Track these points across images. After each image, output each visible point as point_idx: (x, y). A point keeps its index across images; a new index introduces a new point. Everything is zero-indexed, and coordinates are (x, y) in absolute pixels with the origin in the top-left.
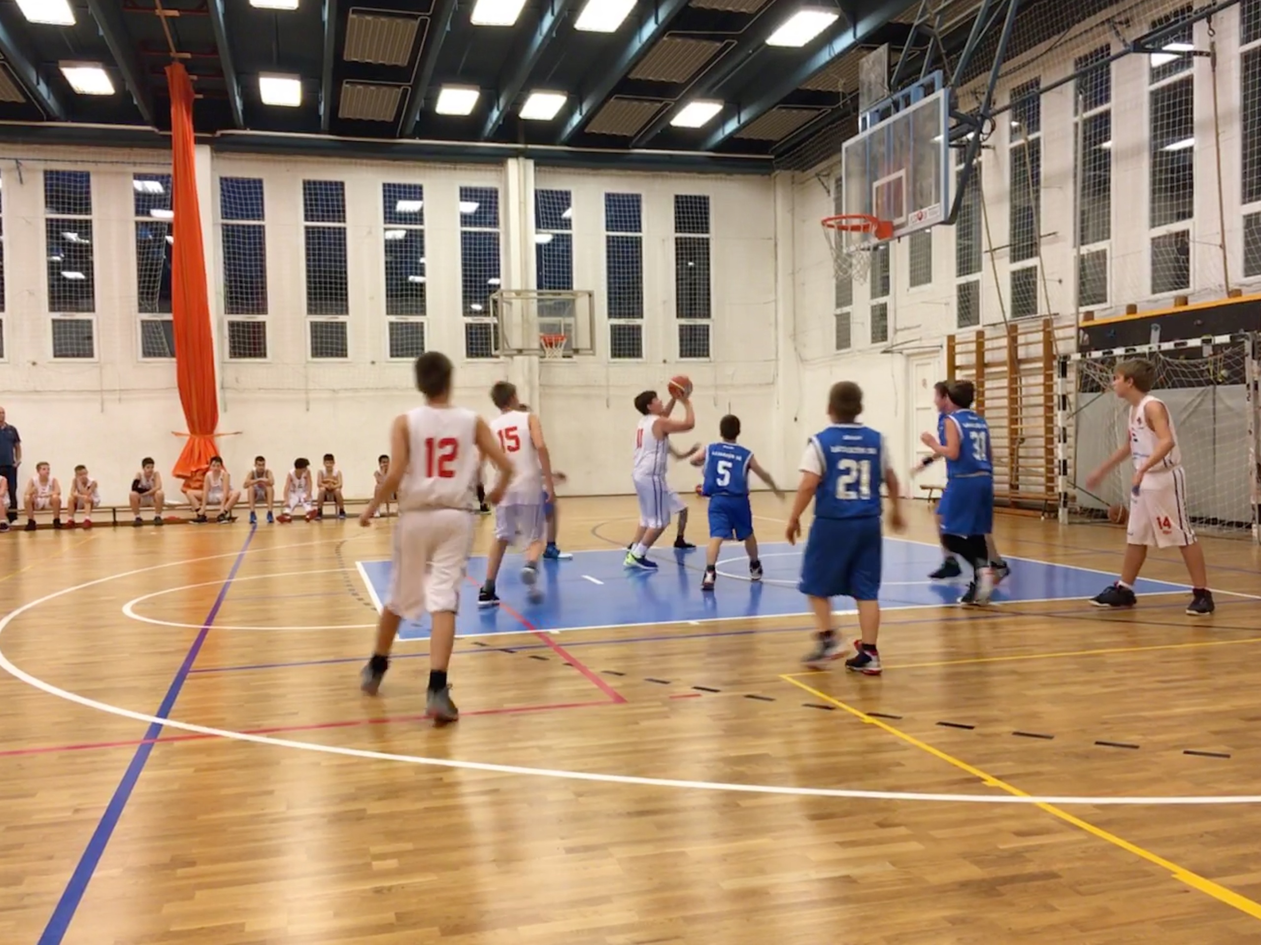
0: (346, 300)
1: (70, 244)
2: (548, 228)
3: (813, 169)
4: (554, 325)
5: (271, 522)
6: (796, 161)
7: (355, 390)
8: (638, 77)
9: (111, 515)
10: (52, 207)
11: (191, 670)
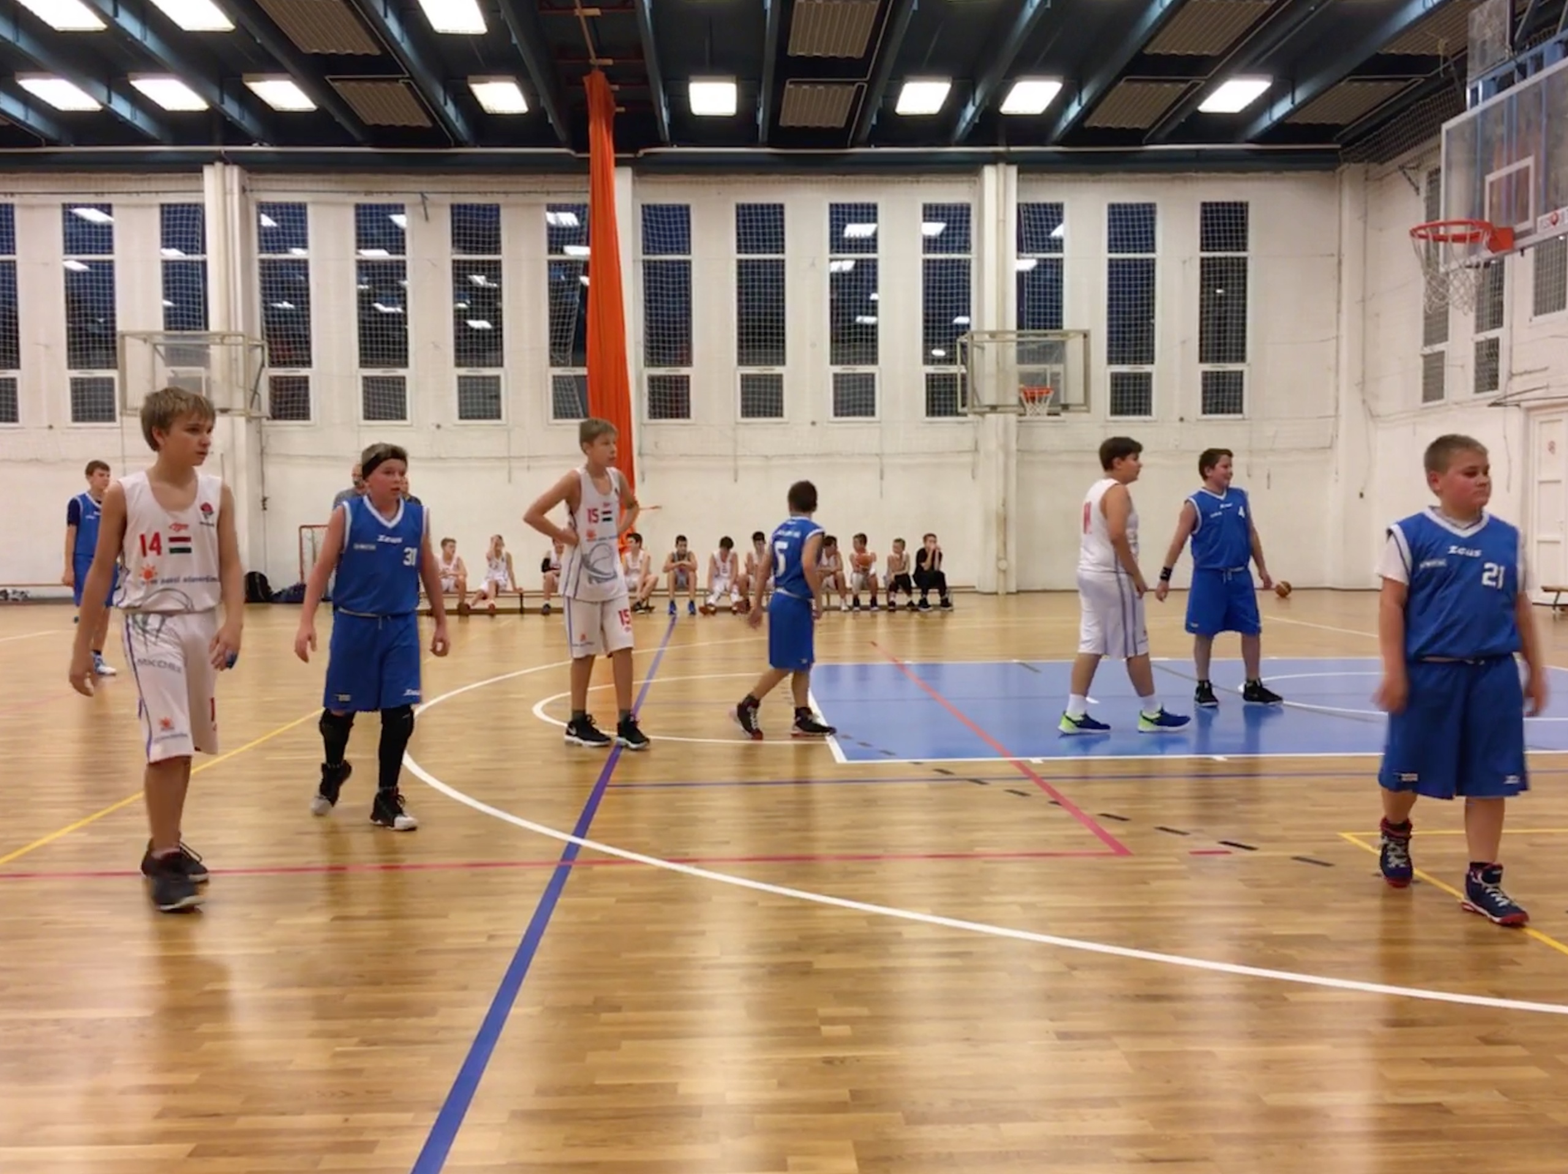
0: (784, 347)
1: (477, 289)
2: (1032, 251)
3: (1394, 160)
4: (1038, 375)
5: (693, 613)
6: (1370, 152)
7: (793, 456)
8: (1157, 51)
9: (518, 600)
10: (459, 247)
11: (609, 783)
